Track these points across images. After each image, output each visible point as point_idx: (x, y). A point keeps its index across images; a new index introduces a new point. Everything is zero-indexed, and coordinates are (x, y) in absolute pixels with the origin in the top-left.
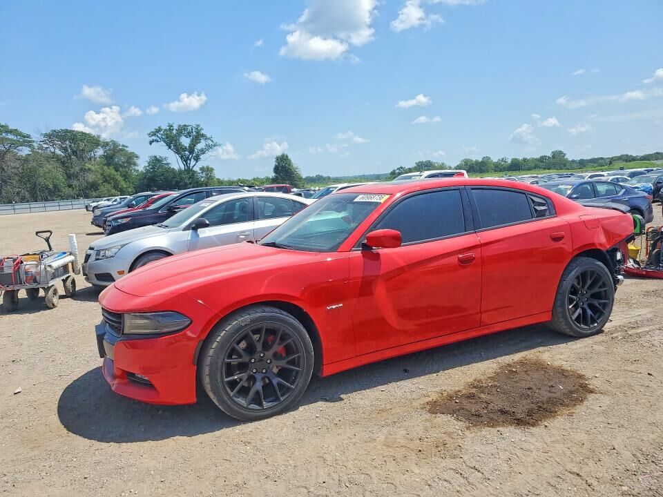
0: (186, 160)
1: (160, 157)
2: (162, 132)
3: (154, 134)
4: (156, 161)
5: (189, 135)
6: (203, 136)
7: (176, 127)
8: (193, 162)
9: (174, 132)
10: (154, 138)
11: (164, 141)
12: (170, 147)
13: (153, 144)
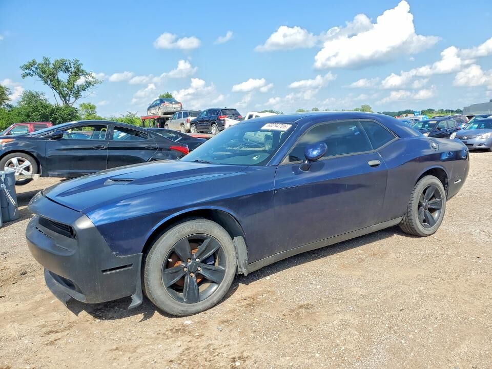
0: (64, 96)
1: (36, 93)
2: (36, 66)
3: (28, 68)
4: (31, 97)
5: (67, 70)
6: (82, 72)
7: (52, 61)
8: (72, 99)
9: (51, 66)
10: (27, 71)
11: (40, 76)
12: (46, 82)
13: (26, 78)
